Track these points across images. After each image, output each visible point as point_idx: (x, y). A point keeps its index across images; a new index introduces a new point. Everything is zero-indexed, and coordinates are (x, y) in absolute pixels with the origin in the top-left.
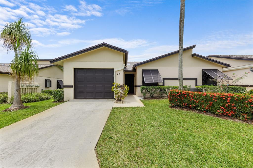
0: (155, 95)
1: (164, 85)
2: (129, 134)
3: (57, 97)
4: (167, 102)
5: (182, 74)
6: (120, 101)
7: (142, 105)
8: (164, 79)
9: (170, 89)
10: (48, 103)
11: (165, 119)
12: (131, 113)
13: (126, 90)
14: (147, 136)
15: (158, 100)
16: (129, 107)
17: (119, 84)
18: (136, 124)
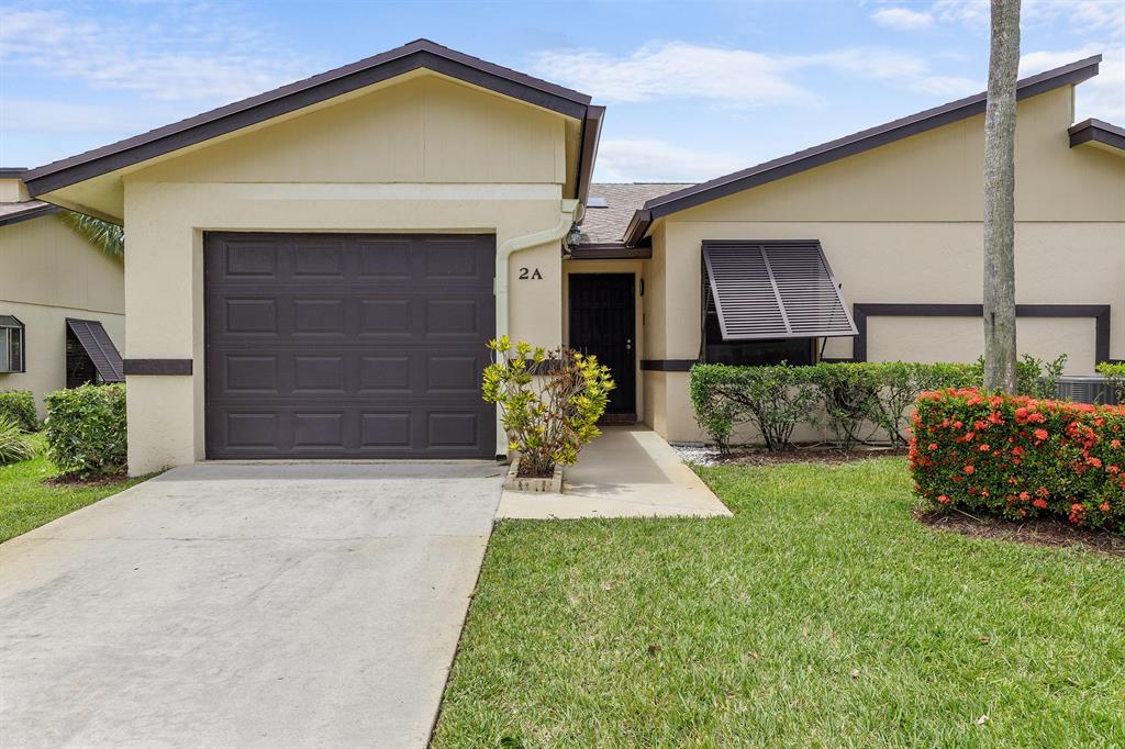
0: (801, 432)
1: (860, 353)
2: (640, 714)
3: (76, 442)
4: (892, 483)
5: (1011, 276)
6: (548, 472)
7: (707, 505)
8: (863, 312)
9: (912, 382)
10: (16, 489)
11: (896, 607)
12: (638, 565)
13: (589, 396)
14: (780, 731)
15: (822, 464)
16: (619, 521)
17: (541, 352)
18: (684, 643)
